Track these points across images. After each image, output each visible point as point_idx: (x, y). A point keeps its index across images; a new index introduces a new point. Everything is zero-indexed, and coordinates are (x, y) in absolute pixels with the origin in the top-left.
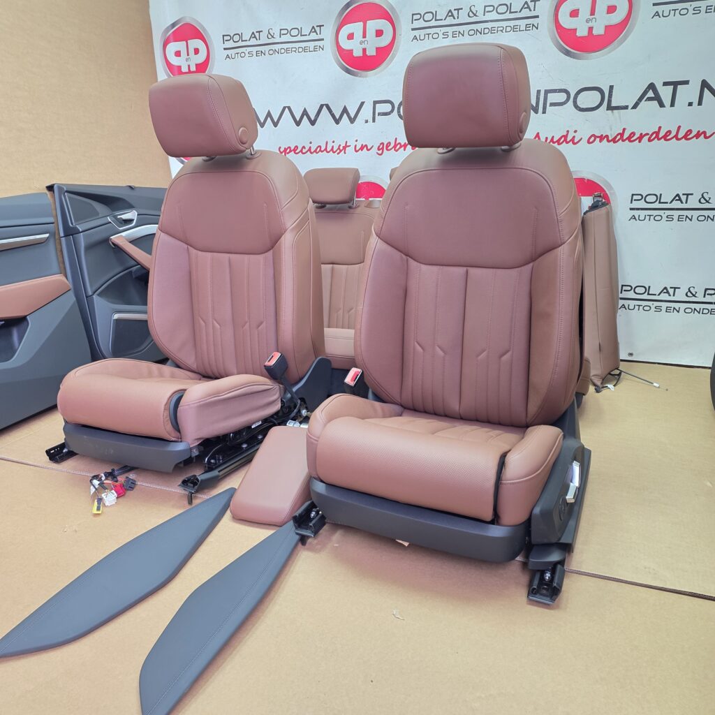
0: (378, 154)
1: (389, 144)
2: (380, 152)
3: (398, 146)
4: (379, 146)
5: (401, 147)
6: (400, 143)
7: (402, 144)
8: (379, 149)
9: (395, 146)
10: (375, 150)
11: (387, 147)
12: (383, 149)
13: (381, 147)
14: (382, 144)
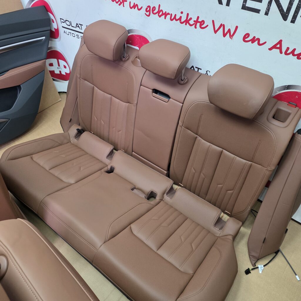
0: (147, 15)
1: (154, 8)
2: (148, 13)
3: (161, 13)
4: (147, 9)
5: (163, 14)
6: (162, 11)
7: (164, 12)
8: (147, 11)
9: (159, 12)
10: (143, 11)
11: (153, 11)
12: (149, 11)
13: (148, 9)
14: (149, 7)
